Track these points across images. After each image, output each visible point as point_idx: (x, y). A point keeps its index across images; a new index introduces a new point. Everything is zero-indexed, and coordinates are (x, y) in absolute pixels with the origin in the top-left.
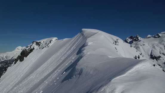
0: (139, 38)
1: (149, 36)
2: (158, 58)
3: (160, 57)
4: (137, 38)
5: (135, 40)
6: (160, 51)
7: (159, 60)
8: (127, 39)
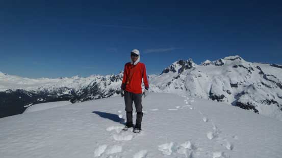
0: (193, 64)
1: (208, 61)
2: (220, 99)
3: (223, 97)
4: (190, 64)
5: (187, 67)
6: (223, 87)
7: (221, 101)
8: (174, 64)
